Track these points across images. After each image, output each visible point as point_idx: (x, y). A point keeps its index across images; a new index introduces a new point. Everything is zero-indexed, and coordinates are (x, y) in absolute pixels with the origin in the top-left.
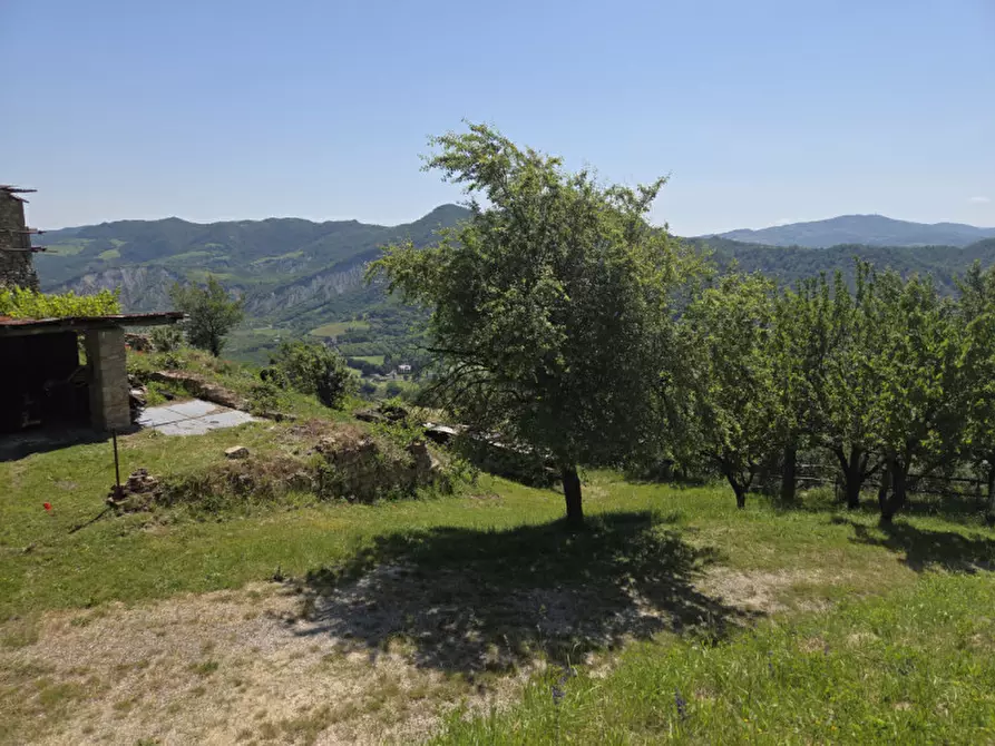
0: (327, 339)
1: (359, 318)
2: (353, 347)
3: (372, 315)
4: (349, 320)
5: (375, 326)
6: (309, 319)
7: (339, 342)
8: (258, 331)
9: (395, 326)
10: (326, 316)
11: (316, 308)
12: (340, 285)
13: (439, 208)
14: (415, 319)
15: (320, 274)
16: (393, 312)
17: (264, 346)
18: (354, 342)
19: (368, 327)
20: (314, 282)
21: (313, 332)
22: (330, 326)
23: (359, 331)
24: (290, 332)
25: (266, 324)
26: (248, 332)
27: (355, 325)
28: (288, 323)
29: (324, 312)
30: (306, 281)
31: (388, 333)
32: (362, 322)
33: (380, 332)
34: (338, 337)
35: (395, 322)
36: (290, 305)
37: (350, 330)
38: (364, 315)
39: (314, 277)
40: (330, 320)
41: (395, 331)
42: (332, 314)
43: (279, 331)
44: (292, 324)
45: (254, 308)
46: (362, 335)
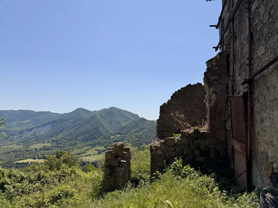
0: (36, 149)
1: (48, 142)
2: (45, 152)
3: (53, 141)
4: (44, 143)
5: (53, 145)
6: (29, 142)
7: (40, 150)
8: (10, 146)
9: (60, 145)
10: (36, 142)
11: (32, 139)
12: (42, 131)
13: (78, 109)
14: (67, 143)
15: (35, 127)
16: (60, 140)
17: (13, 152)
18: (46, 150)
19: (51, 145)
20: (33, 130)
21: (31, 147)
22: (38, 145)
23: (48, 146)
24: (22, 147)
25: (14, 144)
26: (7, 147)
27: (46, 144)
28: (22, 144)
29: (36, 140)
30: (30, 130)
31: (58, 147)
32: (49, 143)
33: (55, 147)
34: (40, 148)
35: (60, 144)
36: (23, 137)
37: (44, 146)
38: (50, 141)
39: (33, 128)
40: (37, 143)
41: (60, 146)
42: (38, 141)
43: (18, 146)
44: (23, 144)
45: (10, 138)
46: (48, 148)
